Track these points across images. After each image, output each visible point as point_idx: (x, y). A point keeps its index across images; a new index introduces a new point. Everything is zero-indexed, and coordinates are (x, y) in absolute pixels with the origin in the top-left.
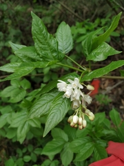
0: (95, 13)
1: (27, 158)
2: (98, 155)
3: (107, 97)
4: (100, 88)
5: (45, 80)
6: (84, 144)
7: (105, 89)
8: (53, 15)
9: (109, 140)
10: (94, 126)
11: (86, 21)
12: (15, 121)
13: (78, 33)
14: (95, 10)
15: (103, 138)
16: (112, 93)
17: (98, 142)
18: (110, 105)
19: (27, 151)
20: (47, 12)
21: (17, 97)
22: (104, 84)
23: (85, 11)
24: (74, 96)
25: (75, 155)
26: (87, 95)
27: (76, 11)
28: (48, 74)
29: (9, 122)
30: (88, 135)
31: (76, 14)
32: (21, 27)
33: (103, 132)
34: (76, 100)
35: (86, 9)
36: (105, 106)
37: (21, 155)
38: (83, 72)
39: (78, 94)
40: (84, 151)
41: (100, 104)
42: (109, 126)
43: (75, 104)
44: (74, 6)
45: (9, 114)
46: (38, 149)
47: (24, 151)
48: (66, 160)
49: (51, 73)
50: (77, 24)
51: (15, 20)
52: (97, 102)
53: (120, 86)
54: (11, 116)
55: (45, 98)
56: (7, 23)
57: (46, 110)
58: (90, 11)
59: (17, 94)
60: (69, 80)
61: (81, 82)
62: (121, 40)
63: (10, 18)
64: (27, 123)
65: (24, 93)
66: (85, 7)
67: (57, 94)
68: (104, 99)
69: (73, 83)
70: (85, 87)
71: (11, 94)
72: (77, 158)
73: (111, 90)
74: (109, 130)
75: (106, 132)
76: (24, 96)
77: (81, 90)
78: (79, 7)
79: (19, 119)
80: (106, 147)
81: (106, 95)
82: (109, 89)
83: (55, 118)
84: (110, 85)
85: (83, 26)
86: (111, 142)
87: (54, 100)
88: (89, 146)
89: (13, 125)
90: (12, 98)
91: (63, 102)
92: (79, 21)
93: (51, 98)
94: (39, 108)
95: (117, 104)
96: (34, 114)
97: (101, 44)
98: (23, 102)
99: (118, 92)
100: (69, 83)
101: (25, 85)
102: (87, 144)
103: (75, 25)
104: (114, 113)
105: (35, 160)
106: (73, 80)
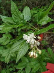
0: (41, 4)
1: (11, 69)
2: (42, 69)
3: (46, 42)
4: (43, 38)
5: (19, 34)
6: (36, 64)
7: (45, 38)
8: (23, 5)
9: (47, 62)
10: (40, 56)
11: (37, 8)
12: (4, 54)
13: (34, 13)
14: (41, 3)
15: (44, 61)
16: (49, 40)
17: (42, 63)
18: (48, 45)
19: (11, 66)
20: (20, 4)
21: (5, 43)
22: (45, 36)
23: (37, 3)
24: (31, 42)
25: (31, 69)
26: (38, 41)
27: (33, 3)
28: (20, 32)
29: (2, 54)
30: (37, 60)
31: (33, 5)
32: (8, 10)
33: (44, 58)
34: (32, 44)
35: (37, 2)
36: (45, 46)
37: (8, 68)
38: (36, 30)
39: (33, 41)
40: (36, 68)
41: (43, 45)
42: (47, 56)
43: (32, 46)
44: (32, 1)
45: (2, 50)
46: (16, 65)
47: (10, 66)
48: (28, 71)
49: (21, 31)
50: (33, 8)
51: (6, 7)
52: (42, 44)
53: (52, 37)
54: (3, 51)
55: (17, 43)
56: (2, 9)
57: (17, 49)
58: (39, 3)
59: (5, 41)
60: (29, 34)
61: (35, 35)
62: (53, 16)
63: (3, 6)
64: (10, 54)
65: (9, 41)
66: (37, 1)
67: (23, 41)
68: (45, 43)
69: (31, 35)
70: (37, 38)
71: (3, 41)
72: (32, 70)
73: (48, 39)
74: (47, 57)
75: (46, 59)
76: (9, 42)
77: (35, 39)
78: (34, 2)
79: (6, 53)
80: (46, 66)
81: (46, 41)
82: (47, 38)
83: (22, 53)
84: (48, 36)
85: (36, 10)
86: (48, 63)
87: (21, 44)
88: (38, 65)
89: (3, 56)
90: (3, 43)
91: (26, 45)
92: (34, 8)
93: (20, 43)
94: (14, 48)
95: (50, 45)
96: (12, 51)
97: (44, 16)
98: (8, 45)
99: (51, 39)
100: (29, 36)
101: (9, 37)
102: (37, 64)
103: (32, 9)
104: (50, 49)
105: (14, 70)
106: (31, 34)
